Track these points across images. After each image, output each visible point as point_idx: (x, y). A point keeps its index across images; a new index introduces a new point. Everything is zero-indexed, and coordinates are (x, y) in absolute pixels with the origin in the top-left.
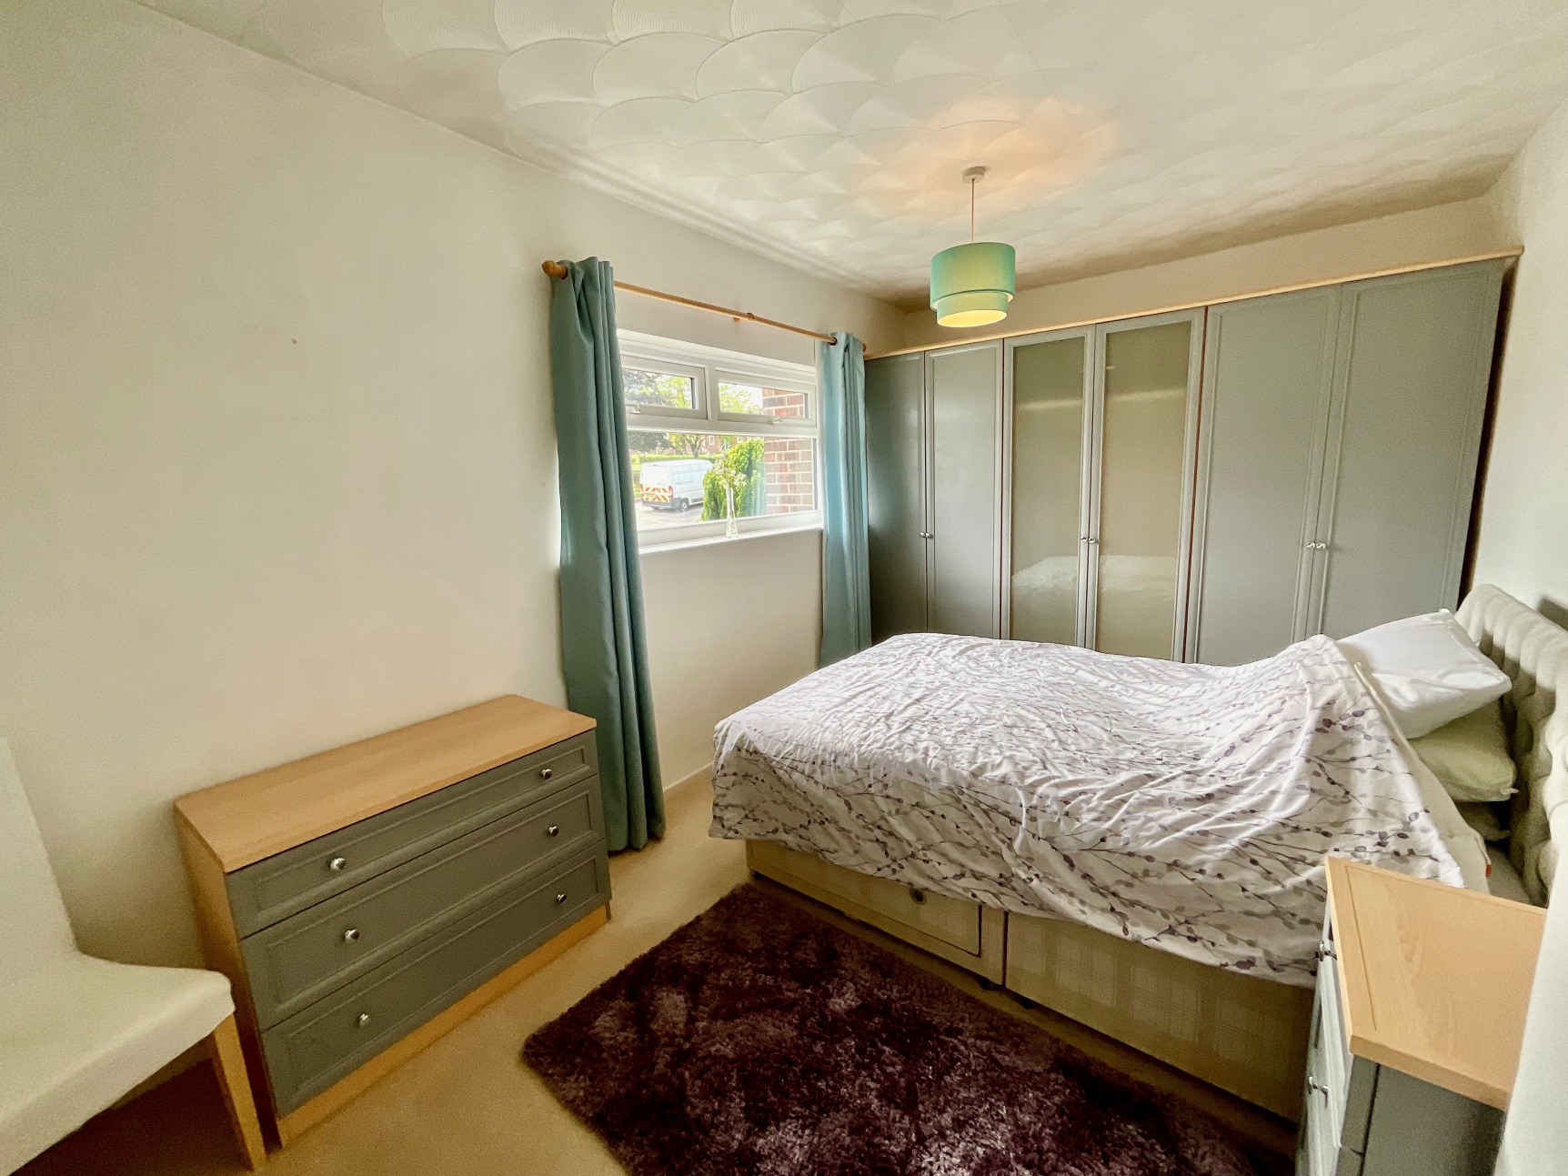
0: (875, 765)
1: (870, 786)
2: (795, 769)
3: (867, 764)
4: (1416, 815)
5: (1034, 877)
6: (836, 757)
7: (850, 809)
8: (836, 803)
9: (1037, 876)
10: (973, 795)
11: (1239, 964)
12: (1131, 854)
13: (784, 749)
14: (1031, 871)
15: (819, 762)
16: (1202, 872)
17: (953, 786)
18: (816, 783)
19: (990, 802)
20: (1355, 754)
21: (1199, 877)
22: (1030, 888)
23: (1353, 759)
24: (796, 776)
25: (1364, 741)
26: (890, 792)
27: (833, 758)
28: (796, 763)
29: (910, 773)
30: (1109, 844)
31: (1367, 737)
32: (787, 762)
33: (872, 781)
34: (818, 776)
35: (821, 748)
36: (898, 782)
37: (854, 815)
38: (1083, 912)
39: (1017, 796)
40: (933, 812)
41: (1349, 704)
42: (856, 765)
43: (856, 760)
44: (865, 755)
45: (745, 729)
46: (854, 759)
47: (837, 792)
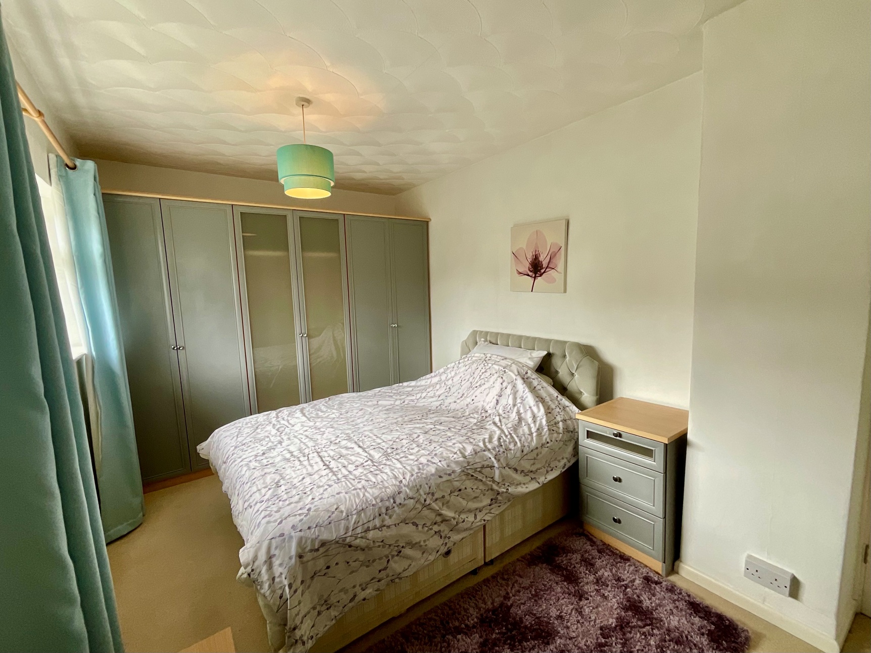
0: (421, 486)
1: (425, 501)
2: (368, 530)
3: (416, 489)
4: (557, 396)
5: (508, 488)
6: (394, 499)
7: (417, 526)
8: (408, 529)
9: (508, 486)
10: (472, 467)
11: (563, 468)
12: (532, 451)
13: (349, 523)
14: (506, 486)
15: (384, 511)
16: (548, 443)
17: (463, 469)
18: (388, 527)
19: (479, 465)
20: (535, 386)
21: (548, 445)
22: (509, 493)
23: (535, 387)
24: (371, 535)
25: (533, 381)
26: (436, 496)
27: (392, 501)
28: (366, 526)
29: (440, 477)
30: (525, 452)
31: (533, 379)
32: (359, 530)
33: (425, 497)
34: (388, 522)
35: (378, 500)
36: (438, 486)
37: (420, 527)
38: (527, 488)
39: (486, 456)
40: (460, 490)
41: (522, 371)
42: (411, 494)
43: (408, 491)
44: (411, 485)
45: (296, 535)
46: (406, 492)
47: (405, 521)
